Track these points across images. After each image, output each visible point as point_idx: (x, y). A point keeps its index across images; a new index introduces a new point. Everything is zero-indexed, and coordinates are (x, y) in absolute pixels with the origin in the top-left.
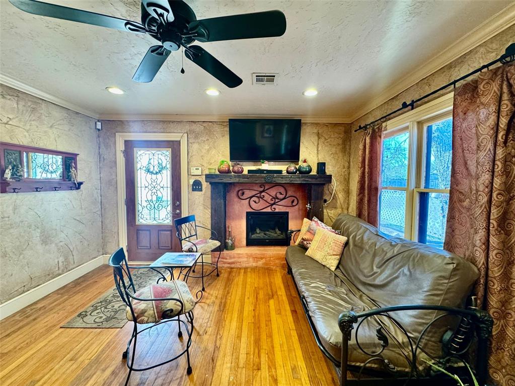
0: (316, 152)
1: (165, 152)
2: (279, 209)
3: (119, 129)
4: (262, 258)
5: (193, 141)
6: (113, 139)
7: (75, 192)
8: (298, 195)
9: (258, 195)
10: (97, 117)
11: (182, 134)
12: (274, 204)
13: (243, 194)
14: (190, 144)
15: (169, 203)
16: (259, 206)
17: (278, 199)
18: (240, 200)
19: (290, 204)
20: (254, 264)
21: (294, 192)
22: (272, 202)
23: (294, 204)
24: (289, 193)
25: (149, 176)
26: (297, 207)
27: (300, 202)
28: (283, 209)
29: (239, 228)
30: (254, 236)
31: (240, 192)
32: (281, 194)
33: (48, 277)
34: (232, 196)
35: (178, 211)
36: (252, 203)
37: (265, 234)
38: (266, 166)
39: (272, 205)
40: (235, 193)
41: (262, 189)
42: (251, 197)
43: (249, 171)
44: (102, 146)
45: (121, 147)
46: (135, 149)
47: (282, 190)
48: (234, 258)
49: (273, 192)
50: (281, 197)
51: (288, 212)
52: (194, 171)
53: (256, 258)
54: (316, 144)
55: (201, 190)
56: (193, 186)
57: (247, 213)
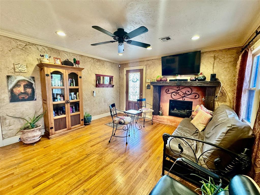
0: (212, 68)
1: (138, 74)
2: (186, 99)
3: (125, 66)
4: (174, 122)
5: (148, 68)
6: (123, 70)
7: (112, 88)
8: (199, 93)
9: (176, 92)
10: (119, 63)
11: (144, 66)
12: (184, 97)
13: (168, 91)
14: (147, 70)
15: (139, 93)
16: (176, 97)
17: (187, 94)
18: (167, 94)
19: (194, 97)
20: (170, 124)
21: (197, 91)
22: (183, 96)
23: (196, 98)
24: (194, 92)
25: (133, 83)
26: (198, 99)
27: (200, 97)
28: (190, 100)
29: (165, 107)
30: (173, 112)
31: (167, 90)
32: (188, 92)
33: (105, 112)
34: (163, 92)
35: (141, 97)
36: (173, 96)
37: (179, 111)
38: (179, 77)
39: (183, 97)
40: (165, 90)
41: (178, 89)
42: (172, 93)
43: (170, 80)
44: (120, 73)
45: (125, 73)
46: (129, 73)
47: (189, 90)
48: (161, 119)
49: (184, 91)
50: (189, 93)
51: (192, 102)
52: (148, 81)
53: (172, 121)
54: (212, 63)
55: (150, 89)
56: (147, 86)
57: (170, 100)
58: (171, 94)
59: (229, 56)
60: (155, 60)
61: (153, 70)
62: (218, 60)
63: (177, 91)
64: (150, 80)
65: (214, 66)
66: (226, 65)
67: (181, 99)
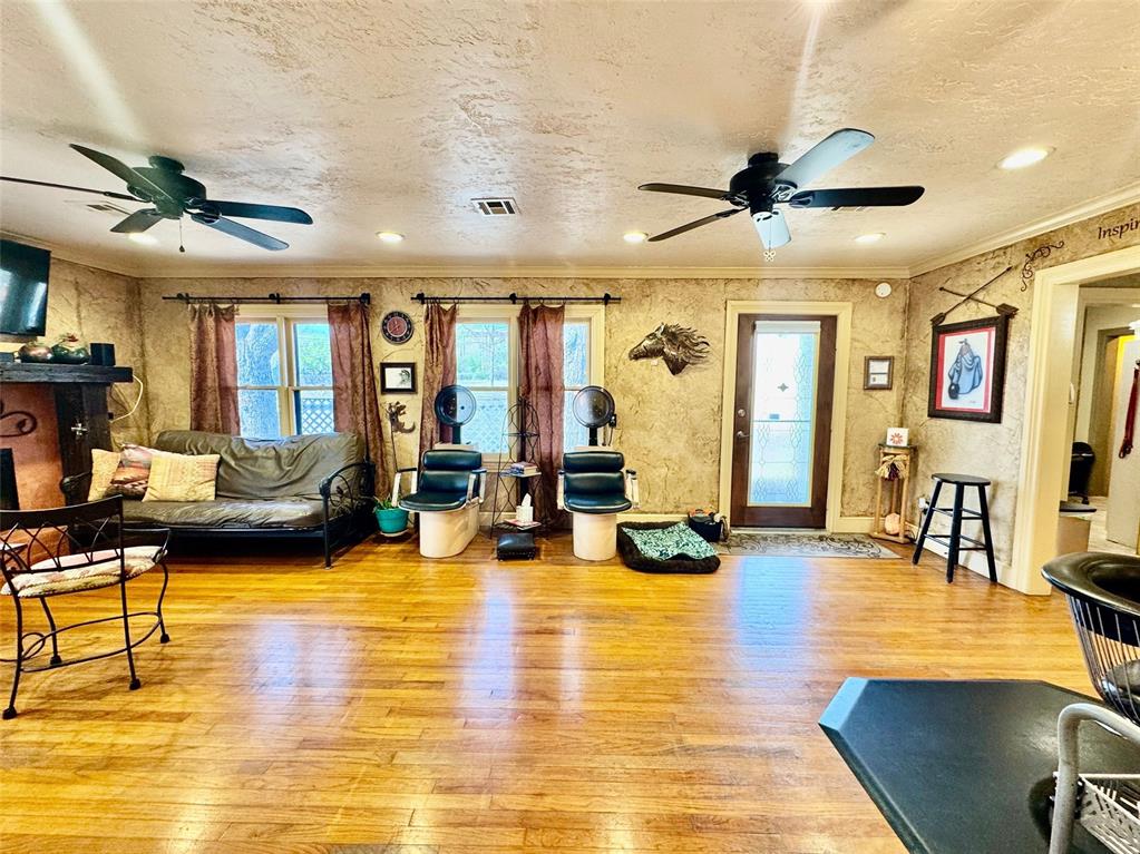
19: (13, 430)
21: (23, 401)
23: (25, 429)
26: (33, 434)
27: (43, 423)
54: (74, 303)
59: (114, 295)
62: (87, 297)
65: (83, 315)
66: (112, 320)
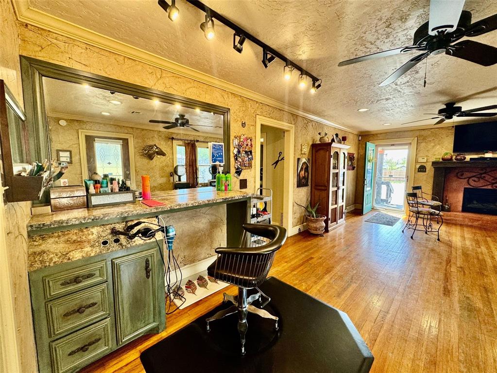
3: (371, 139)
7: (352, 171)
9: (478, 176)
10: (359, 134)
11: (413, 138)
13: (462, 175)
14: (419, 144)
16: (478, 184)
18: (459, 179)
20: (470, 224)
22: (494, 182)
29: (457, 198)
30: (470, 206)
31: (460, 173)
34: (452, 176)
36: (471, 182)
37: (482, 205)
38: (490, 155)
39: (494, 184)
40: (455, 174)
41: (483, 172)
43: (471, 159)
44: (360, 149)
48: (451, 217)
49: (495, 174)
52: (420, 160)
53: (473, 220)
55: (425, 172)
56: (419, 169)
57: (465, 188)
58: (467, 179)
60: (437, 129)
61: (433, 144)
63: (481, 174)
64: (426, 158)
67: (490, 187)
